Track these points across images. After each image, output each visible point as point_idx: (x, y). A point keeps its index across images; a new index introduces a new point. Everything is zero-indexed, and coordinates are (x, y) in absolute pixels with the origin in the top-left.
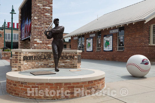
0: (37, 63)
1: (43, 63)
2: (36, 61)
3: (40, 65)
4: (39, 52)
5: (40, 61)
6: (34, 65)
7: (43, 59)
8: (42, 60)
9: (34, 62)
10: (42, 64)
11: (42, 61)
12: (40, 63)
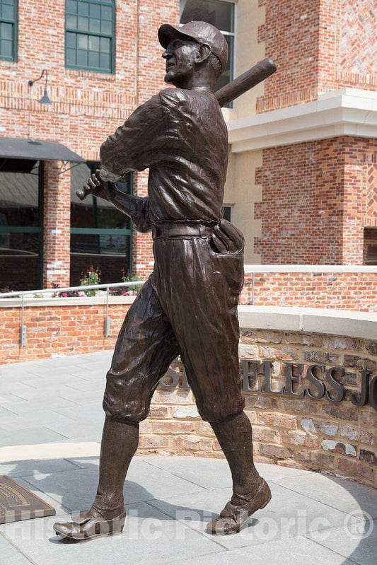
0: (308, 425)
1: (354, 435)
2: (301, 404)
3: (331, 445)
4: (331, 337)
5: (333, 413)
6: (287, 438)
7: (355, 398)
8: (348, 404)
9: (287, 410)
10: (349, 449)
11: (352, 417)
12: (331, 430)
